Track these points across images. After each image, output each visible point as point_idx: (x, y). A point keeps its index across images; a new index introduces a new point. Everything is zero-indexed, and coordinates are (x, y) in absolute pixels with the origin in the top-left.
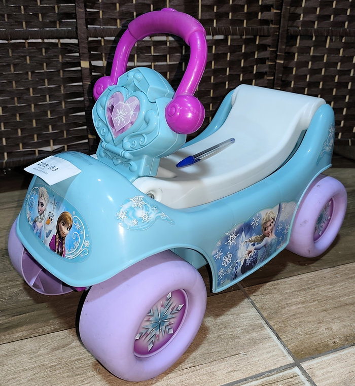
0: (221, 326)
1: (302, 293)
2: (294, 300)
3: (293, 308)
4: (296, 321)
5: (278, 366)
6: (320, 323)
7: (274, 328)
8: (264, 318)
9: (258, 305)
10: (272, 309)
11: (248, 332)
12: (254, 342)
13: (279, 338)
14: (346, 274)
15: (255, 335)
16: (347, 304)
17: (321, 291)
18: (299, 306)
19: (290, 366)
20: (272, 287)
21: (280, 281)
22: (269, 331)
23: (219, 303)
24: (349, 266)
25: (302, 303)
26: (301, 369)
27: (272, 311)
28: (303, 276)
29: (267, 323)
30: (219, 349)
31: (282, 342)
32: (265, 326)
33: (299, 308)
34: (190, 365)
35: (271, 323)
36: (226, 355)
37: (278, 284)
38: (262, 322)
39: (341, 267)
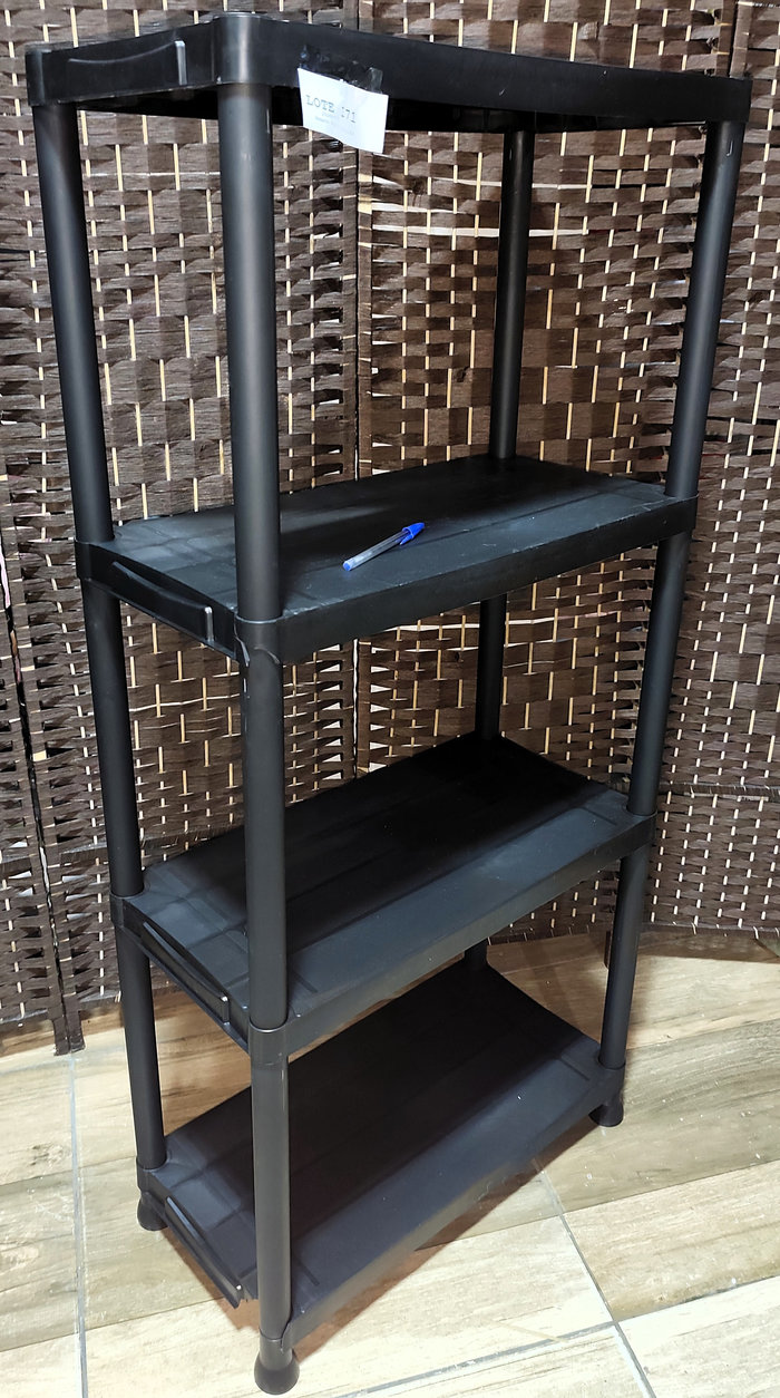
0: (534, 1270)
1: (635, 1225)
2: (623, 1236)
3: (621, 1248)
4: (621, 1267)
5: (595, 1324)
6: (649, 1271)
8: (584, 1262)
9: (578, 1242)
10: (596, 1249)
11: (565, 1280)
12: (570, 1293)
13: (598, 1289)
14: (696, 1197)
15: (571, 1284)
16: (687, 1246)
17: (660, 1224)
18: (629, 1246)
19: (607, 1325)
20: (599, 1215)
21: (609, 1204)
22: (588, 1280)
23: (532, 1236)
24: (703, 1182)
25: (632, 1241)
26: (619, 1329)
27: (595, 1252)
28: (640, 1198)
29: (588, 1269)
30: (530, 1300)
31: (601, 1294)
32: (585, 1271)
33: (628, 1249)
34: (501, 1318)
35: (592, 1269)
36: (539, 1308)
39: (692, 1184)
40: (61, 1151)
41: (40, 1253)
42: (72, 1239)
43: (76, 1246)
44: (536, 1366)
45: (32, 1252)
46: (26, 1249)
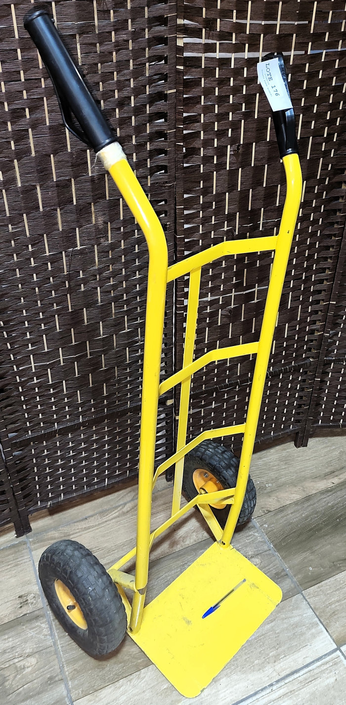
0: (294, 626)
1: (337, 592)
2: (333, 600)
3: (333, 606)
4: (335, 617)
5: (329, 651)
7: (324, 623)
8: (317, 617)
9: (312, 606)
10: (321, 609)
11: (310, 629)
12: (314, 636)
13: (327, 631)
15: (313, 630)
18: (336, 604)
19: (334, 651)
20: (319, 589)
21: (323, 583)
22: (321, 626)
23: (289, 607)
25: (338, 601)
26: (341, 651)
27: (321, 610)
28: (337, 577)
30: (296, 643)
31: (329, 633)
32: (319, 622)
33: (336, 606)
34: (283, 656)
35: (321, 620)
36: (301, 647)
37: (322, 586)
38: (316, 619)
40: (34, 597)
41: (37, 660)
42: (53, 649)
43: (56, 652)
44: (306, 679)
45: (33, 661)
46: (29, 659)
